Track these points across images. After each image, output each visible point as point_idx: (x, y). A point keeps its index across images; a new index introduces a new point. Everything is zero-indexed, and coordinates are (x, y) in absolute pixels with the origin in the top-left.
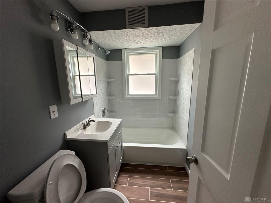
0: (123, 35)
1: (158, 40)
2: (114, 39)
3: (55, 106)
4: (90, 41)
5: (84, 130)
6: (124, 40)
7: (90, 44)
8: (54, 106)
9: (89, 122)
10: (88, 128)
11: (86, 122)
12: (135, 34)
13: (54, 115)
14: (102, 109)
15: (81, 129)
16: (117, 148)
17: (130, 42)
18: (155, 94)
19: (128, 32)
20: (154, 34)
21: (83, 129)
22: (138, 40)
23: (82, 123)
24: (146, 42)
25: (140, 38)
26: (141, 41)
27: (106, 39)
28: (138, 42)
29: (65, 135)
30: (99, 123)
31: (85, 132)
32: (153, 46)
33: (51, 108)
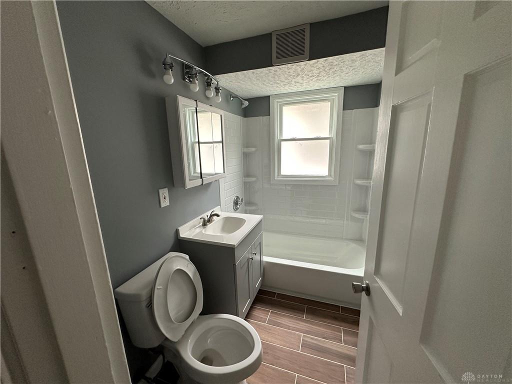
0: (269, 76)
1: (334, 77)
2: (255, 83)
3: (166, 190)
4: (217, 89)
5: (204, 228)
6: (271, 83)
7: (217, 95)
8: (164, 189)
9: (212, 216)
10: (209, 226)
11: (207, 216)
12: (289, 72)
13: (165, 203)
14: (234, 198)
15: (200, 227)
16: (252, 262)
17: (282, 84)
18: (327, 174)
19: (276, 71)
20: (323, 68)
21: (202, 227)
22: (296, 80)
23: (200, 217)
24: (310, 82)
25: (299, 78)
26: (301, 82)
27: (242, 83)
28: (296, 82)
29: (177, 232)
30: (227, 219)
31: (205, 231)
32: (326, 87)
33: (161, 191)
